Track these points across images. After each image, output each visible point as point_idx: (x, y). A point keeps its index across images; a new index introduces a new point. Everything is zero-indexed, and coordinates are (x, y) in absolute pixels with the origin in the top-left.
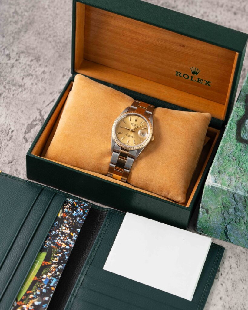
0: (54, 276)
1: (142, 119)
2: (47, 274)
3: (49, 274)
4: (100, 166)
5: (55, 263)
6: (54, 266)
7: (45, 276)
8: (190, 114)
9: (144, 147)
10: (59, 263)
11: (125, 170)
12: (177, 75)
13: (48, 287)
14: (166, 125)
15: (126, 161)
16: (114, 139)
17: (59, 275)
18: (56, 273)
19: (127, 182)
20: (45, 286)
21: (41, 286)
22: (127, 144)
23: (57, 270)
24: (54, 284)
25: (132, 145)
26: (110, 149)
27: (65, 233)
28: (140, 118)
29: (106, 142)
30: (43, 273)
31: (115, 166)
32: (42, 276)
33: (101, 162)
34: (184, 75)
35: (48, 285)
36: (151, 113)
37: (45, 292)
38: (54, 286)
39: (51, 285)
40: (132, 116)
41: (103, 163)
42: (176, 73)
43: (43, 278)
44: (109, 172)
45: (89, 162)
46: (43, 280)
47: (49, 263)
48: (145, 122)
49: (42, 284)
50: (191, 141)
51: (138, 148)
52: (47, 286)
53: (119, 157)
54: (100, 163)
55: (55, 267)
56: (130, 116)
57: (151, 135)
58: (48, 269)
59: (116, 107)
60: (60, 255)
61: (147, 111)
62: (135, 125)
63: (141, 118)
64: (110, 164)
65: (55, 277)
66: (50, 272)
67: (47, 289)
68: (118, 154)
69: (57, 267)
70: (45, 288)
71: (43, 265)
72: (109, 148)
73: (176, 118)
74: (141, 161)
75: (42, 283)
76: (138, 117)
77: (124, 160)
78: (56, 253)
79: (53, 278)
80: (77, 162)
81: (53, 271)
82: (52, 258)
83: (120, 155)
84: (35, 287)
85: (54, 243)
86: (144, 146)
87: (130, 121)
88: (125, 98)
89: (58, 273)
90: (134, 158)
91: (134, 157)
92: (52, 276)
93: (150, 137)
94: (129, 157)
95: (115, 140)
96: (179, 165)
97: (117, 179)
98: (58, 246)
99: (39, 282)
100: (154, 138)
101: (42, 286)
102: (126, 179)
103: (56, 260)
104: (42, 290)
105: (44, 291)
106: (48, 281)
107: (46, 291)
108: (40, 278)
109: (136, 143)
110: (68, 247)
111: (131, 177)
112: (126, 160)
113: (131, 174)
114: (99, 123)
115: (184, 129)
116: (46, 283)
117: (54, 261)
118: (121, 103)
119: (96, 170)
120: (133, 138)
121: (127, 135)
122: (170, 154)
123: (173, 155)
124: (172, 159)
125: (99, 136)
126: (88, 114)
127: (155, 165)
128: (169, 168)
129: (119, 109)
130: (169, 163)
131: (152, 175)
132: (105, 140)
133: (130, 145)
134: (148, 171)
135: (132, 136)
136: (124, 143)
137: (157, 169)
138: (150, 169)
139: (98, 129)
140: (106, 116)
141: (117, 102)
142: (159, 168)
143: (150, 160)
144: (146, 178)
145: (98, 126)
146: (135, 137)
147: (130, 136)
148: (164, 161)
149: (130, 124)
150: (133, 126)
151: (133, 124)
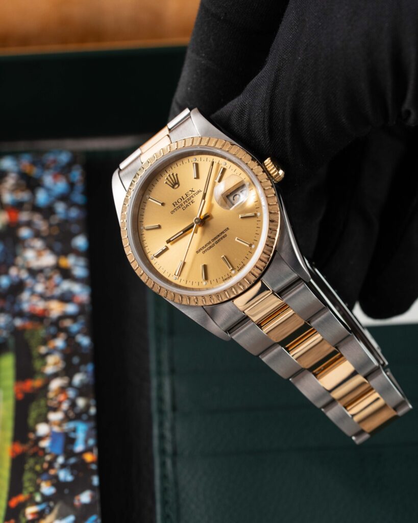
0: (74, 415)
2: (46, 421)
3: (55, 417)
5: (55, 375)
6: (55, 384)
7: (42, 429)
10: (68, 371)
13: (72, 460)
17: (88, 407)
18: (73, 405)
20: (61, 460)
21: (46, 466)
23: (71, 393)
24: (86, 441)
27: (41, 271)
30: (31, 421)
32: (34, 431)
35: (69, 453)
37: (69, 478)
38: (88, 450)
39: (79, 447)
43: (41, 438)
46: (45, 444)
47: (37, 383)
49: (48, 458)
52: (67, 458)
55: (63, 389)
58: (42, 402)
60: (59, 343)
65: (78, 417)
66: (55, 410)
67: (73, 468)
69: (70, 385)
70: (63, 466)
71: (21, 396)
75: (46, 454)
78: (45, 342)
79: (71, 425)
81: (60, 403)
82: (37, 364)
84: (27, 476)
85: (21, 314)
89: (81, 402)
92: (67, 419)
98: (39, 318)
99: (35, 455)
101: (51, 464)
103: (53, 364)
104: (56, 477)
105: (65, 477)
106: (60, 442)
107: (72, 474)
108: (30, 443)
110: (71, 308)
116: (58, 449)
117: (49, 369)
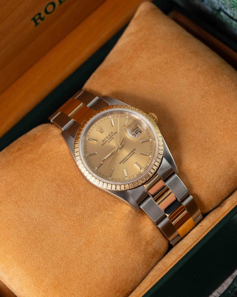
1: (105, 118)
4: (150, 249)
8: (131, 34)
11: (185, 203)
12: (37, 24)
14: (135, 83)
15: (170, 191)
19: (205, 215)
22: (142, 171)
25: (149, 161)
26: (130, 211)
28: (99, 121)
29: (110, 213)
33: (144, 243)
34: (46, 12)
40: (88, 134)
41: (148, 239)
42: (33, 23)
44: (169, 240)
45: (132, 266)
48: (113, 115)
50: (192, 53)
51: (161, 153)
53: (156, 201)
54: (146, 245)
59: (49, 159)
61: (89, 105)
63: (102, 119)
64: (159, 226)
68: (151, 198)
72: (126, 212)
73: (129, 59)
80: (119, 291)
88: (36, 135)
90: (174, 173)
94: (166, 181)
95: (122, 189)
96: (229, 97)
112: (168, 190)
115: (160, 54)
118: (44, 146)
119: (154, 262)
120: (134, 153)
121: (124, 161)
122: (197, 102)
123: (203, 97)
124: (210, 104)
125: (90, 219)
126: (33, 219)
127: (207, 140)
128: (225, 117)
129: (55, 155)
130: (216, 112)
131: (222, 157)
132: (105, 213)
133: (146, 166)
134: (211, 159)
135: (130, 153)
136: (137, 174)
137: (216, 140)
138: (208, 154)
139: (75, 215)
140: (57, 186)
141: (39, 152)
142: (215, 136)
143: (192, 146)
144: (220, 172)
145: (67, 213)
146: (135, 149)
147: (128, 156)
148: (206, 120)
149: (103, 145)
150: (110, 141)
151: (106, 139)
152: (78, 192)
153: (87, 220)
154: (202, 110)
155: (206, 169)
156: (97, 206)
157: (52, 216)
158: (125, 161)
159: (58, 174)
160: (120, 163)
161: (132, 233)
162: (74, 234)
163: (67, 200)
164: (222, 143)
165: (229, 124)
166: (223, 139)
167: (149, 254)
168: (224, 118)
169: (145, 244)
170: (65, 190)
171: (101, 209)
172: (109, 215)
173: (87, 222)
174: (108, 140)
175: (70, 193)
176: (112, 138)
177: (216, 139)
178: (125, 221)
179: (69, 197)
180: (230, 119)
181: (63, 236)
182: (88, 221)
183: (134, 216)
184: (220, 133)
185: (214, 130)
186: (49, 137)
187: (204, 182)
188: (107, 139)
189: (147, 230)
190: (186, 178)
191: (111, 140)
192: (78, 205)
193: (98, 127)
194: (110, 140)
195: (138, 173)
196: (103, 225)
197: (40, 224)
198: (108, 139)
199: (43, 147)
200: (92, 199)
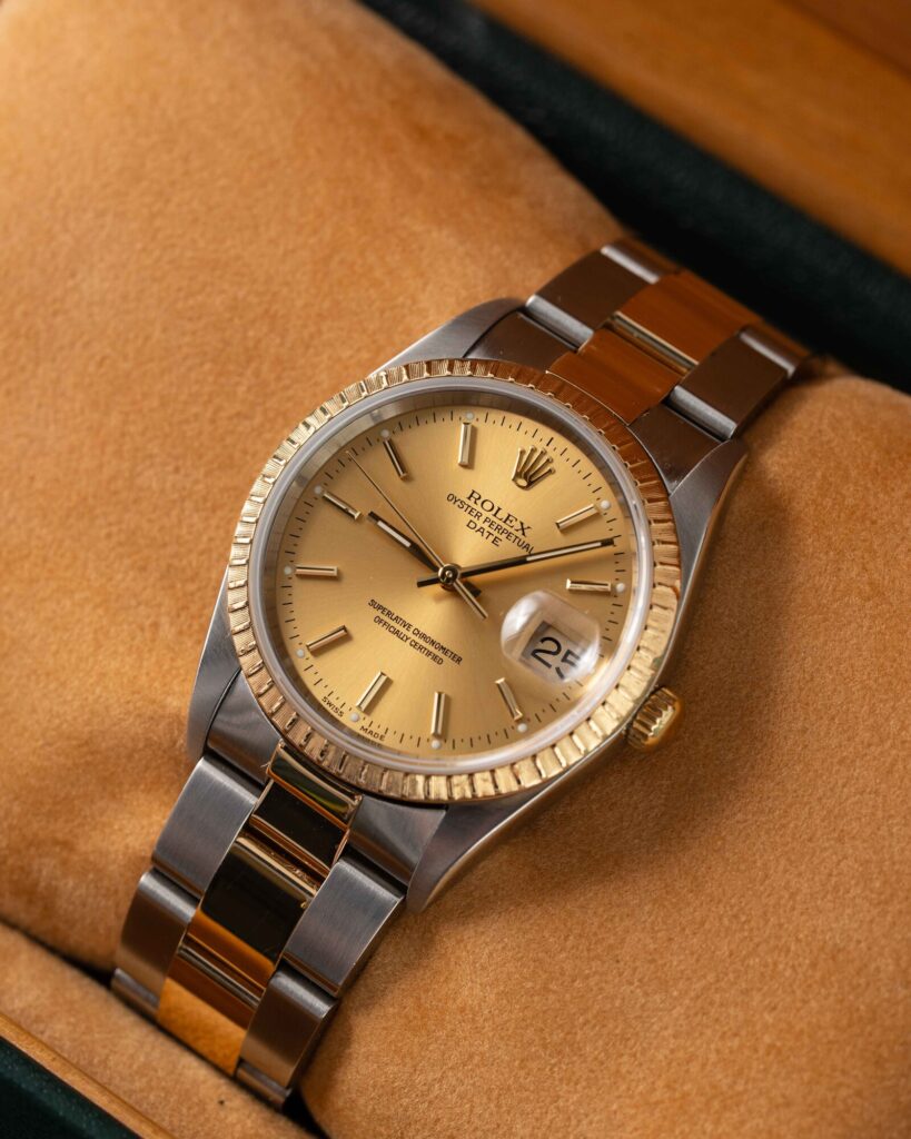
1: (597, 479)
4: (46, 868)
9: (535, 790)
11: (287, 984)
14: (855, 600)
15: (315, 893)
16: (236, 622)
19: (294, 1111)
22: (350, 719)
25: (408, 745)
28: (574, 453)
29: (165, 630)
31: (188, 911)
33: (61, 829)
36: (729, 425)
40: (496, 416)
41: (83, 846)
44: (123, 955)
48: (616, 512)
51: (461, 791)
53: (250, 831)
54: (56, 842)
56: (475, 417)
57: (637, 684)
59: (378, 273)
61: (682, 394)
62: (500, 526)
63: (586, 465)
64: (147, 881)
68: (253, 800)
74: (469, 933)
76: (561, 442)
77: (295, 877)
83: (261, 811)
86: (529, 781)
87: (468, 465)
90: (399, 888)
91: (405, 867)
93: (623, 703)
94: (351, 854)
95: (240, 642)
96: (859, 1094)
97: (201, 1046)
100: (666, 717)
102: (287, 1071)
109: (453, 733)
111: (339, 1075)
112: (316, 879)
113: (346, 1041)
114: (155, 403)
118: (443, 237)
120: (440, 662)
121: (386, 619)
122: (801, 936)
123: (834, 958)
124: (805, 1002)
125: (120, 544)
126: (73, 275)
127: (611, 1025)
128: (746, 1091)
129: (401, 300)
130: (767, 1039)
131: (547, 1122)
132: (159, 605)
133: (381, 732)
134: (521, 1068)
135: (433, 643)
136: (332, 699)
137: (624, 1070)
138: (545, 1047)
139: (126, 465)
140: (251, 344)
141: (406, 221)
142: (641, 1065)
143: (563, 955)
144: (476, 1129)
145: (132, 429)
146: (459, 660)
147: (417, 632)
148: (717, 998)
149: (452, 498)
150: (481, 530)
151: (488, 506)
152: (245, 452)
153: (114, 529)
154: (766, 966)
155: (471, 1056)
156: (190, 564)
157: (103, 359)
158: (389, 627)
159: (312, 337)
160: (373, 603)
161: (89, 758)
162: (39, 485)
163: (194, 409)
164: (615, 1107)
165: (717, 1122)
166: (636, 1107)
167: (22, 868)
168: (740, 1088)
169: (60, 836)
170: (241, 390)
171: (179, 586)
172: (156, 626)
173: (104, 532)
174: (482, 519)
175: (230, 418)
176: (496, 533)
177: (629, 1072)
178: (131, 707)
179: (209, 414)
180: (742, 1123)
181: (18, 436)
182: (109, 536)
183: (165, 745)
184: (660, 1083)
185: (672, 1051)
186: (496, 249)
187: (408, 1060)
188: (486, 514)
189: (120, 830)
190: (406, 965)
191: (486, 534)
192: (177, 470)
193: (543, 453)
194: (486, 526)
195: (337, 704)
196: (100, 611)
197: (55, 314)
198: (490, 515)
199: (435, 234)
200: (218, 527)
